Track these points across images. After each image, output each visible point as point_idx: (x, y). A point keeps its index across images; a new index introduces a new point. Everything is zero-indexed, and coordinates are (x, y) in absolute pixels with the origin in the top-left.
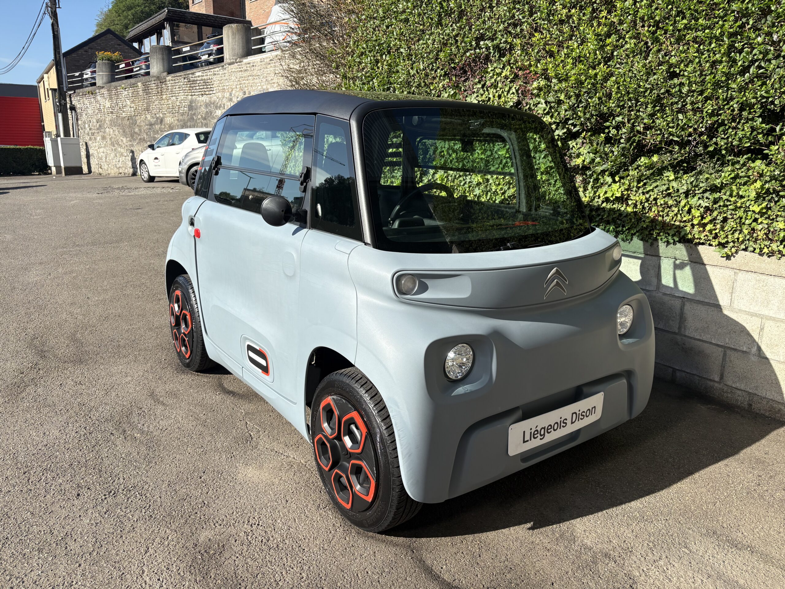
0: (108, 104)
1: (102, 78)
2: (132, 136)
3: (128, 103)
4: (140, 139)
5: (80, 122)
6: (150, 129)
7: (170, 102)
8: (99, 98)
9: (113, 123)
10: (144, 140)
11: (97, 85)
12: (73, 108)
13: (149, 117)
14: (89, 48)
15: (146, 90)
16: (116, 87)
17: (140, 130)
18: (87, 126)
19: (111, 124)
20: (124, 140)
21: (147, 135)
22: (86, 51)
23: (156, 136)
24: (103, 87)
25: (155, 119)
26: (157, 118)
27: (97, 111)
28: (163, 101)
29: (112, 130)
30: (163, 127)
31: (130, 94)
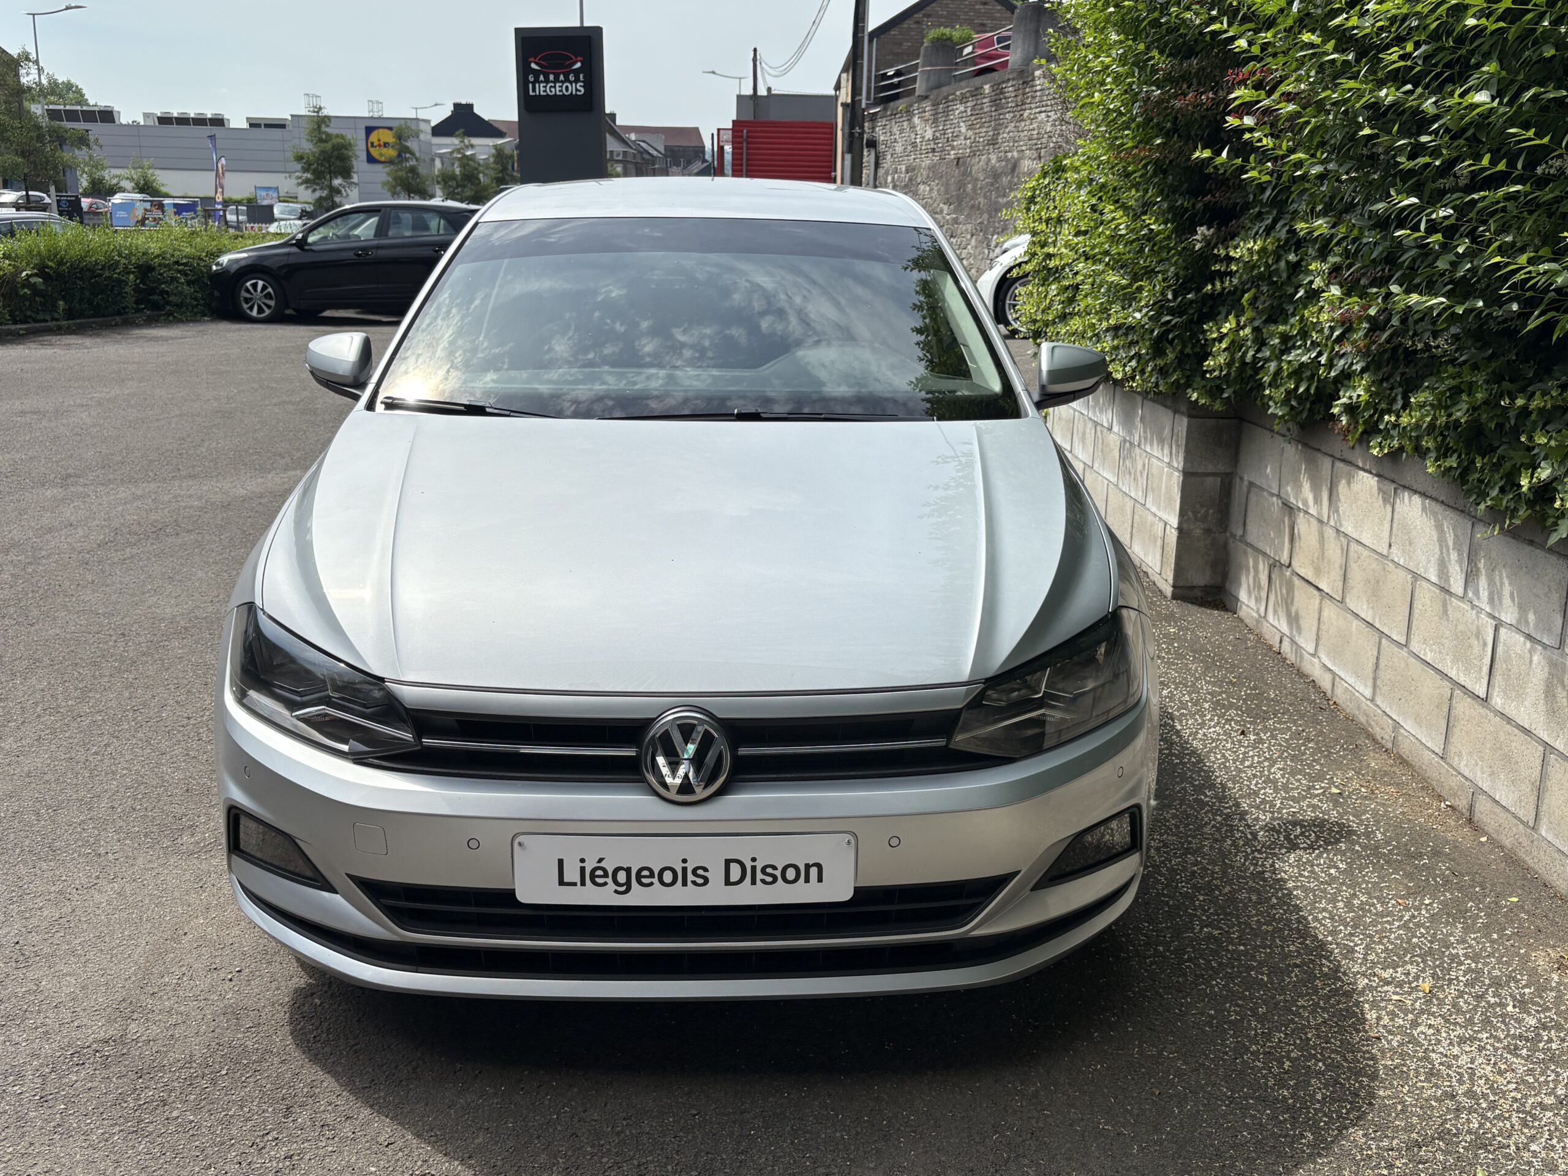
0: (929, 135)
1: (928, 80)
2: (960, 199)
3: (963, 130)
4: (973, 207)
5: (881, 172)
6: (992, 184)
7: (1035, 125)
8: (916, 120)
9: (933, 173)
10: (979, 208)
11: (917, 94)
12: (872, 144)
13: (994, 158)
14: (924, 16)
15: (997, 101)
16: (946, 98)
17: (974, 189)
18: (889, 179)
19: (928, 176)
20: (945, 207)
21: (985, 197)
22: (918, 22)
23: (1000, 200)
24: (926, 97)
25: (1003, 163)
26: (1007, 160)
27: (909, 148)
28: (1023, 124)
29: (928, 189)
30: (1016, 180)
31: (969, 110)
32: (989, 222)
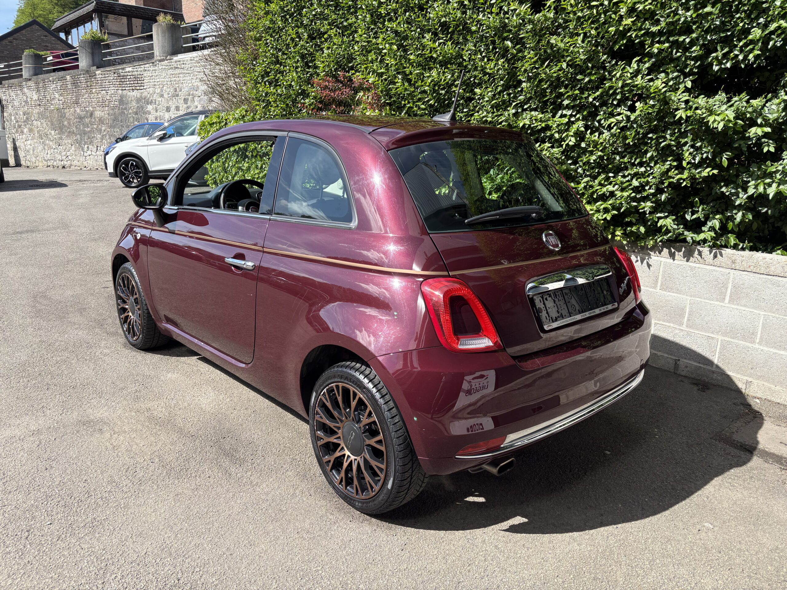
0: (35, 97)
1: (29, 71)
2: (61, 129)
3: (57, 96)
4: (69, 132)
5: (5, 114)
6: (79, 122)
7: (100, 96)
8: (25, 90)
9: (41, 116)
10: (74, 133)
11: (24, 77)
13: (78, 110)
14: (14, 39)
15: (76, 83)
16: (44, 80)
17: (69, 123)
18: (13, 118)
19: (39, 117)
20: (53, 132)
21: (77, 128)
22: (11, 42)
23: (86, 129)
24: (30, 80)
25: (85, 113)
26: (87, 111)
27: (23, 103)
28: (93, 95)
29: (40, 123)
30: (93, 120)
31: (59, 87)
32: (81, 139)
